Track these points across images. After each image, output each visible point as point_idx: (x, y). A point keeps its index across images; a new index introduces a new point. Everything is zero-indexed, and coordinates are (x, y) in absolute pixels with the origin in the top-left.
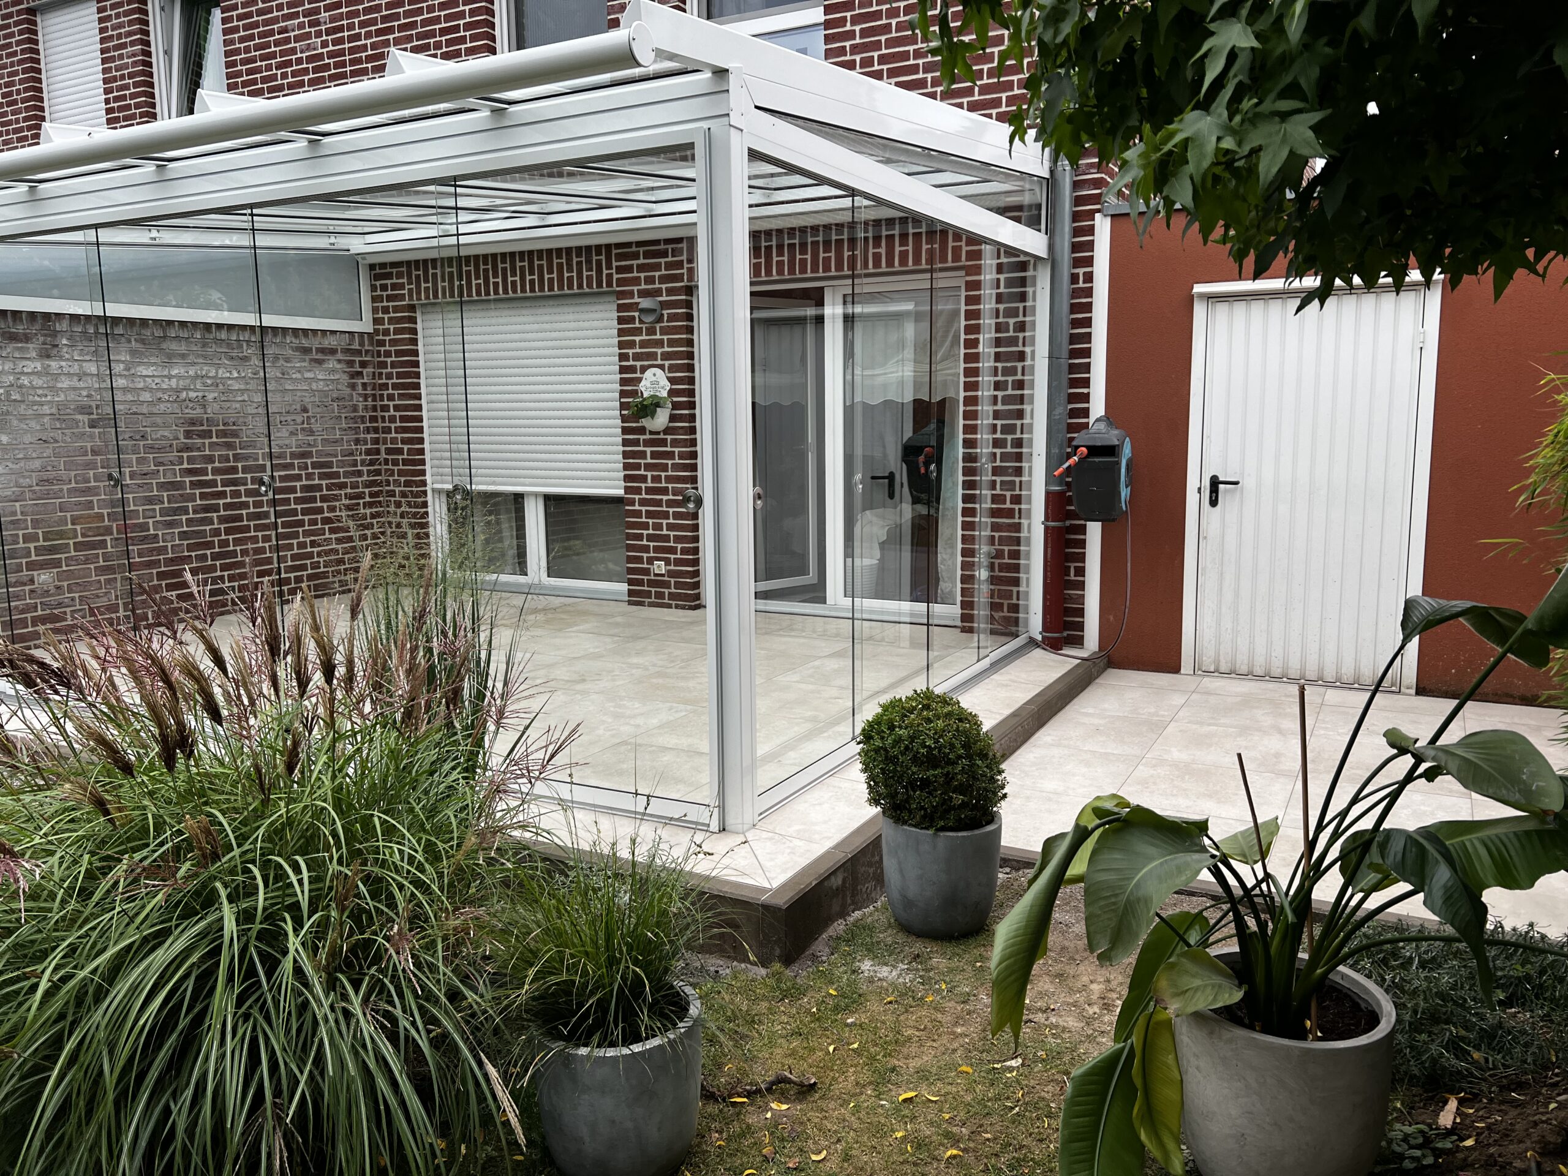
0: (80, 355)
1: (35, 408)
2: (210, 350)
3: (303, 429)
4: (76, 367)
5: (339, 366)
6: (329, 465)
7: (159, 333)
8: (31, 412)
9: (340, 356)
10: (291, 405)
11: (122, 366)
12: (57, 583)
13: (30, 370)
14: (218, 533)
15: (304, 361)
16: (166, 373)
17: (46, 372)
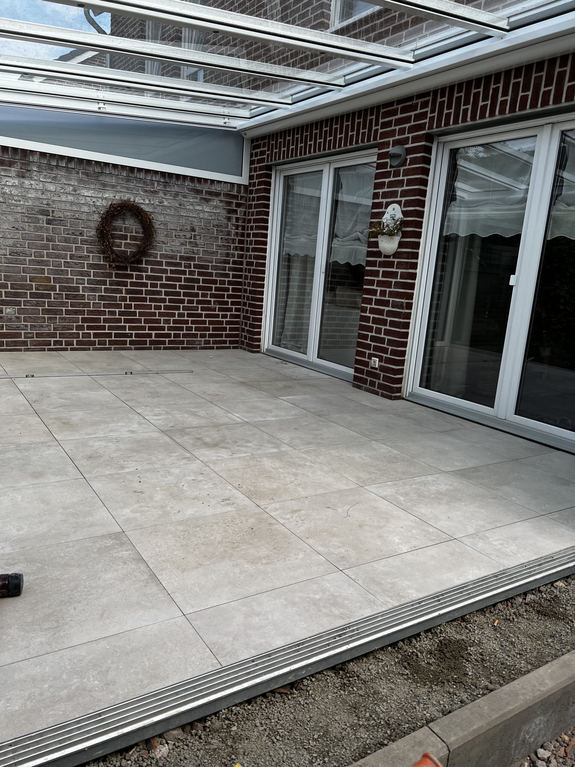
0: (44, 178)
1: (12, 207)
2: (131, 185)
3: (190, 242)
4: (41, 185)
5: (221, 204)
6: (207, 267)
7: (98, 170)
8: (9, 210)
9: (222, 198)
10: (183, 226)
11: (71, 188)
12: (17, 315)
13: (10, 184)
14: (124, 299)
15: (196, 198)
16: (100, 196)
17: (21, 185)
